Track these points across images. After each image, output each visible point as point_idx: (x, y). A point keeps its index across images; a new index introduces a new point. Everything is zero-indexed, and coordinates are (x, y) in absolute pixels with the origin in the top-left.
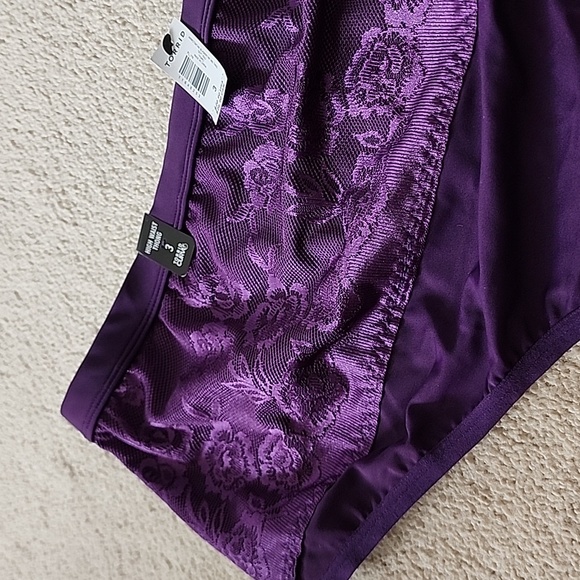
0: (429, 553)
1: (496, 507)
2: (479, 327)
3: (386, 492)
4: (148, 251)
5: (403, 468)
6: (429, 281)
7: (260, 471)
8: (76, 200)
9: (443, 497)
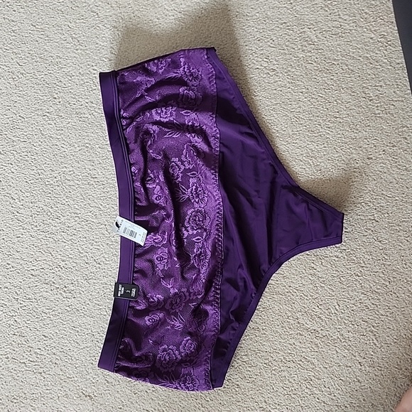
0: (246, 355)
1: (262, 332)
2: (245, 282)
3: (231, 340)
4: (119, 295)
5: (235, 330)
6: (226, 274)
7: (182, 356)
8: (73, 288)
9: (246, 336)
